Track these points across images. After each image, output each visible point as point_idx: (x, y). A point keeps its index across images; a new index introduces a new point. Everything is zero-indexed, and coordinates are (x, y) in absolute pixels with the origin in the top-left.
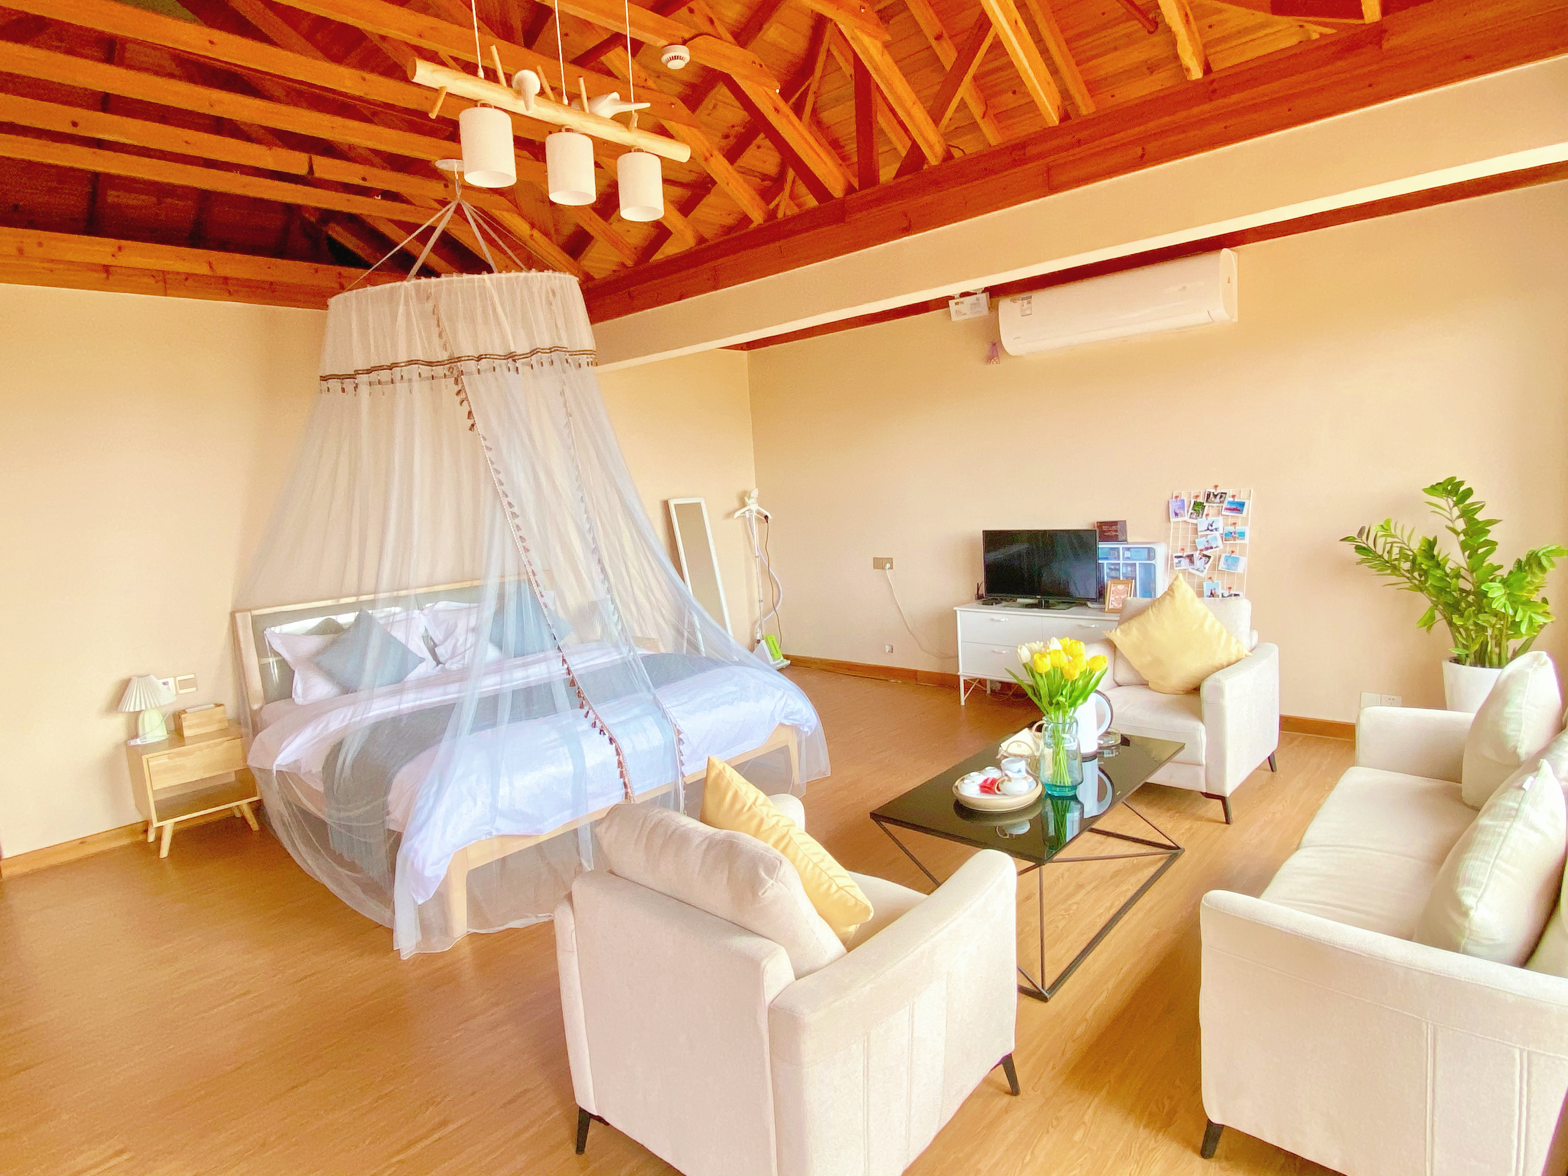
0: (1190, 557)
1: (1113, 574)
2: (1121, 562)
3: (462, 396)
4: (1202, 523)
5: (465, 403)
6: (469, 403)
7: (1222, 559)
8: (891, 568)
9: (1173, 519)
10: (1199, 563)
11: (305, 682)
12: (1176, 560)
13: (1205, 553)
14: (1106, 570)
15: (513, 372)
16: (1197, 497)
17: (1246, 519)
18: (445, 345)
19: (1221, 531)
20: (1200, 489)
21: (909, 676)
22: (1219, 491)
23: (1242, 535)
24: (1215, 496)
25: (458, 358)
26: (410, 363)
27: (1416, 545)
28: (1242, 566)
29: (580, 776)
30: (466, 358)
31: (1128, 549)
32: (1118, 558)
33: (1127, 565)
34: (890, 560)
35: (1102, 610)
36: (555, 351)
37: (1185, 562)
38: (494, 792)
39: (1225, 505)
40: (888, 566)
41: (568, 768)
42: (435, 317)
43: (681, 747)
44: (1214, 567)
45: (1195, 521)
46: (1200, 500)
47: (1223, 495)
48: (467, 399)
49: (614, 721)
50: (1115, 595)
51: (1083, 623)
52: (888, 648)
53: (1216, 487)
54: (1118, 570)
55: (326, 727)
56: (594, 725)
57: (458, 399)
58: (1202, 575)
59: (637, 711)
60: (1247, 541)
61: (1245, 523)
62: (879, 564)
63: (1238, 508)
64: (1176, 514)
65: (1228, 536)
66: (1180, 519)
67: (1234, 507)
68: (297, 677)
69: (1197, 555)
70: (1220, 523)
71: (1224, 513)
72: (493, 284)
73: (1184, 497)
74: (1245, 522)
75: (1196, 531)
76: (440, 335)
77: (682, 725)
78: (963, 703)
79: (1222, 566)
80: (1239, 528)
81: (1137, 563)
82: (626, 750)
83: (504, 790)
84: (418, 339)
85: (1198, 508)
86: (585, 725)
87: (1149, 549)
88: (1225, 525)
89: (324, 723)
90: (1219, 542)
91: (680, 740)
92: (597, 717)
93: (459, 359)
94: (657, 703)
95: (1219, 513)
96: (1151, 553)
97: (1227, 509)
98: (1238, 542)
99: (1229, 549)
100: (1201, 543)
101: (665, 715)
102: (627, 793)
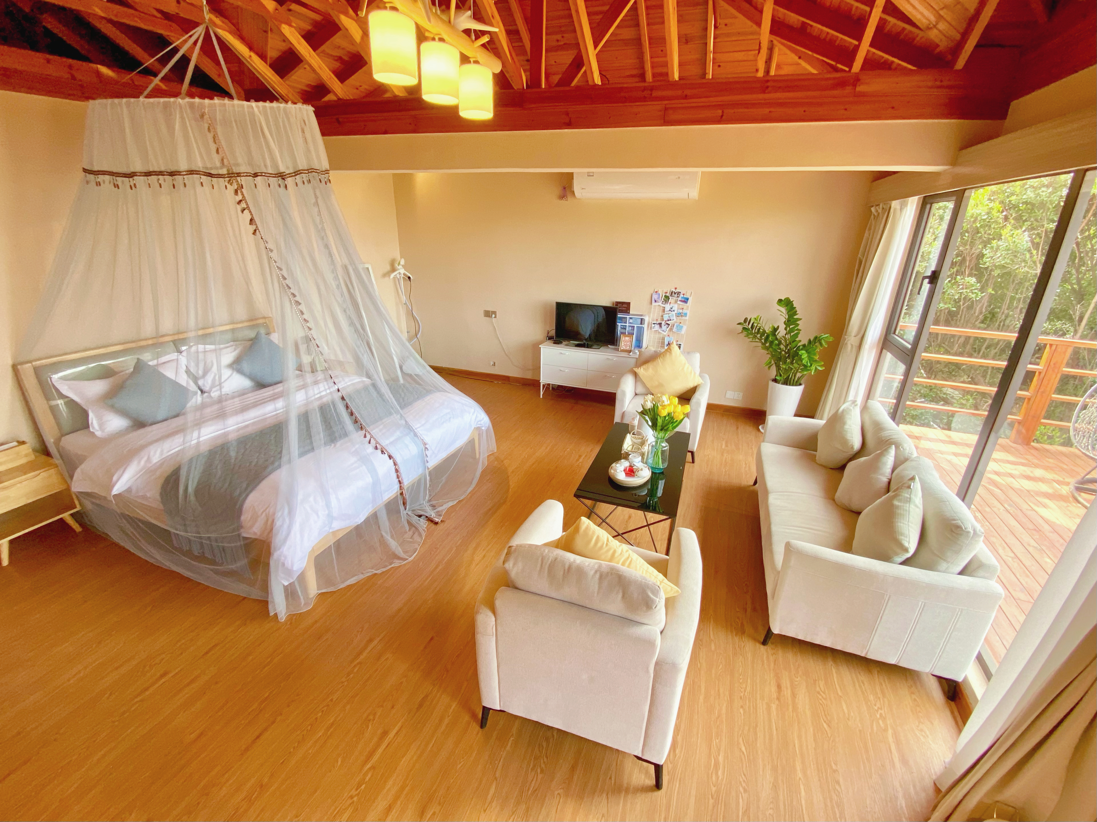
0: (660, 324)
1: (623, 331)
2: (627, 325)
3: (243, 205)
4: (668, 307)
5: (246, 211)
6: (250, 212)
7: (675, 326)
8: (495, 317)
9: (654, 304)
10: (664, 327)
11: (100, 418)
12: (653, 325)
13: (668, 322)
14: (619, 328)
15: (283, 188)
16: (666, 293)
17: (688, 307)
18: (222, 160)
19: (676, 312)
20: (669, 288)
21: (506, 379)
22: (677, 291)
23: (686, 315)
24: (675, 293)
25: (237, 173)
26: (191, 172)
27: (768, 329)
28: (683, 331)
29: (376, 483)
30: (245, 174)
31: (631, 318)
32: (626, 323)
33: (630, 326)
34: (494, 313)
35: (617, 350)
36: (311, 172)
37: (657, 327)
38: (328, 505)
39: (680, 299)
40: (494, 316)
41: (369, 480)
42: (212, 135)
43: (427, 452)
44: (671, 330)
45: (664, 306)
46: (668, 295)
47: (679, 293)
48: (248, 208)
49: (387, 442)
50: (625, 342)
51: (610, 357)
52: (492, 363)
53: (676, 288)
54: (625, 329)
55: (149, 460)
56: (376, 448)
57: (239, 208)
58: (665, 334)
59: (398, 433)
60: (687, 318)
61: (687, 309)
62: (488, 314)
63: (685, 301)
64: (655, 301)
65: (679, 315)
66: (657, 304)
67: (683, 300)
68: (91, 415)
69: (663, 323)
70: (675, 307)
71: (678, 302)
72: (260, 112)
73: (660, 292)
74: (689, 308)
75: (664, 311)
76: (217, 151)
77: (427, 440)
78: (541, 397)
79: (674, 330)
80: (685, 311)
81: (635, 326)
82: (399, 461)
83: (334, 502)
84: (196, 151)
85: (667, 299)
86: (370, 449)
87: (642, 319)
88: (678, 309)
89: (145, 458)
90: (675, 318)
91: (426, 448)
92: (377, 442)
93: (239, 175)
94: (408, 427)
95: (676, 302)
96: (642, 321)
97: (681, 301)
98: (683, 318)
99: (678, 321)
100: (666, 317)
101: (416, 435)
102: (400, 487)
